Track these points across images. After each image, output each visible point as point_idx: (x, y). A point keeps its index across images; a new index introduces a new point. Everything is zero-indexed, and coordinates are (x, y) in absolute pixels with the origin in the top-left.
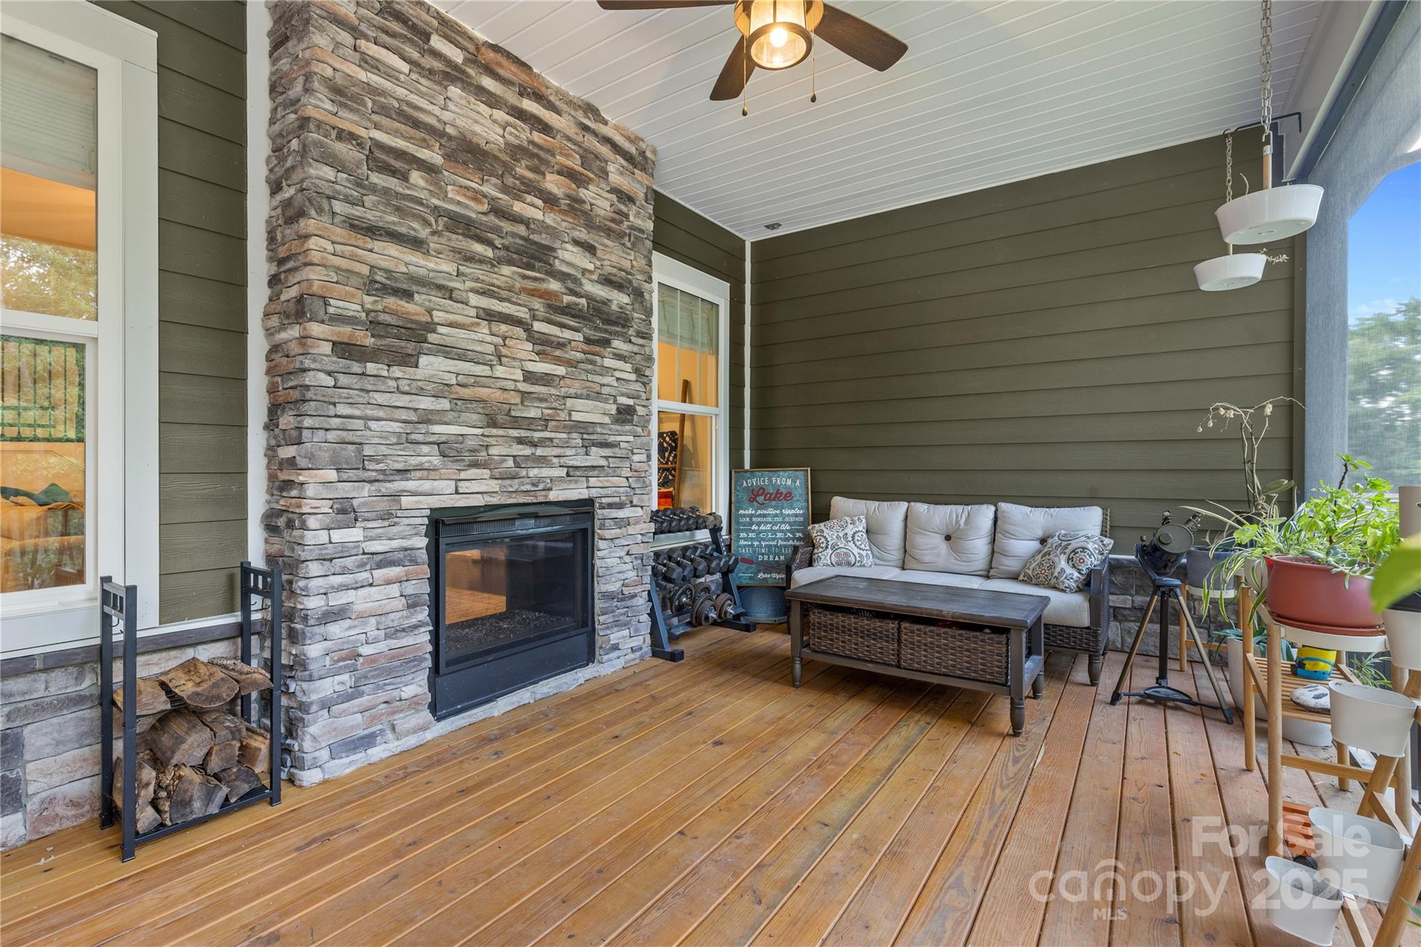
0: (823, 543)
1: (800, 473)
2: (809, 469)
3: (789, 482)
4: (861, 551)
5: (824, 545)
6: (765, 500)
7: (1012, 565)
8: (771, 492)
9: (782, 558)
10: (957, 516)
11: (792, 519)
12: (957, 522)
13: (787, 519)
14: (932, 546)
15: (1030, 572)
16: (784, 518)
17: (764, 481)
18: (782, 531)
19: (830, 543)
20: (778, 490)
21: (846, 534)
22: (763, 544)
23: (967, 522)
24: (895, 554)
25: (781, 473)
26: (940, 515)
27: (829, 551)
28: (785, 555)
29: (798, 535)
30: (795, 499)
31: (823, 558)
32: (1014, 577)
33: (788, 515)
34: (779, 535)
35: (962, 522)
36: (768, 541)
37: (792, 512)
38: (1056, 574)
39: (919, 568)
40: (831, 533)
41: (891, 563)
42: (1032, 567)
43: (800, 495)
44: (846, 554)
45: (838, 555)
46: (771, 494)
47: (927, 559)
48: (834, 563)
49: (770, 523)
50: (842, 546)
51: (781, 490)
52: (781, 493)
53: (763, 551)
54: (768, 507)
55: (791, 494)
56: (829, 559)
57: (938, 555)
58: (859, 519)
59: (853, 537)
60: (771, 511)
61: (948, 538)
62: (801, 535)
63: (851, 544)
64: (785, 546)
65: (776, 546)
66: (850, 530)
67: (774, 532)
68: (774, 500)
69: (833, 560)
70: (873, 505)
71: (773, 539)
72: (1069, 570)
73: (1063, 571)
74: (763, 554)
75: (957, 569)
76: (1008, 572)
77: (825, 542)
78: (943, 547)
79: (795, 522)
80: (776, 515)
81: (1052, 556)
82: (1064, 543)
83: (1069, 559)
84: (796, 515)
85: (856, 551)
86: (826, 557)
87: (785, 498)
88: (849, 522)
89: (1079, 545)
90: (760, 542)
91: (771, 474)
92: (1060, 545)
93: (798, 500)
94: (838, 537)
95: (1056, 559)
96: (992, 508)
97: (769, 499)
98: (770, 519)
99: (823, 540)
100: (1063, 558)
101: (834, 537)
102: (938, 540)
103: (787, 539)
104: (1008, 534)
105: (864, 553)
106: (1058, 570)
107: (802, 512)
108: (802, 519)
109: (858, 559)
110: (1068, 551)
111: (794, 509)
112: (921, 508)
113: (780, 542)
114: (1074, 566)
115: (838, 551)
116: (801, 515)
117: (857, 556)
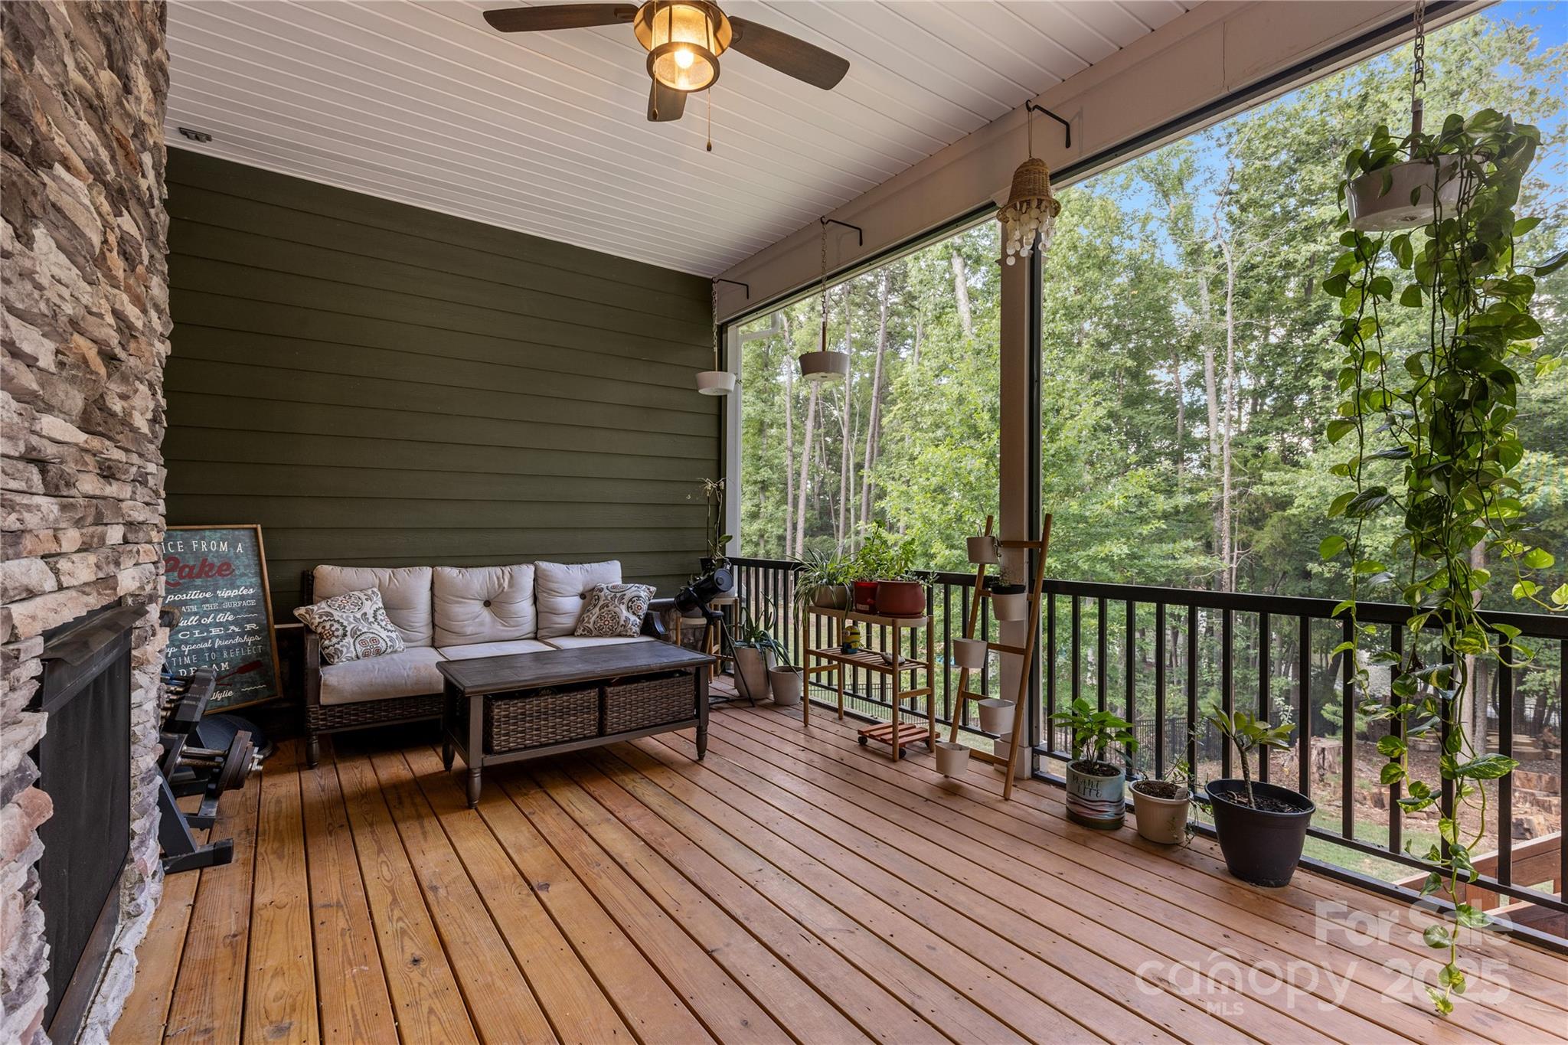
0: (337, 630)
1: (242, 532)
2: (259, 527)
3: (224, 547)
4: (389, 634)
5: (340, 632)
6: (180, 576)
7: (567, 622)
8: (192, 563)
9: (225, 666)
10: (498, 578)
11: (236, 604)
12: (500, 585)
13: (227, 605)
14: (470, 614)
15: (591, 626)
16: (221, 604)
17: (174, 546)
18: (220, 624)
19: (349, 629)
20: (205, 560)
21: (365, 614)
22: (186, 649)
23: (511, 585)
24: (423, 631)
25: (207, 533)
26: (480, 579)
27: (349, 640)
28: (230, 661)
29: (248, 627)
30: (237, 572)
31: (345, 650)
32: (571, 633)
33: (229, 598)
34: (214, 631)
35: (506, 585)
36: (196, 642)
37: (235, 592)
38: (622, 623)
39: (459, 642)
40: (345, 615)
41: (419, 643)
42: (592, 621)
43: (247, 566)
44: (373, 640)
45: (363, 643)
46: (192, 568)
47: (469, 630)
48: (360, 655)
49: (195, 614)
50: (365, 630)
51: (210, 560)
52: (212, 566)
53: (187, 661)
54: (188, 589)
55: (229, 565)
56: (352, 649)
57: (482, 624)
58: (373, 592)
59: (375, 617)
60: (194, 595)
61: (487, 604)
62: (254, 626)
63: (375, 626)
64: (228, 648)
65: (210, 650)
66: (369, 608)
67: (206, 628)
68: (199, 576)
69: (359, 650)
70: (385, 573)
71: (205, 640)
72: (633, 618)
73: (627, 619)
74: (187, 667)
75: (505, 635)
76: (563, 629)
77: (341, 629)
78: (486, 615)
79: (242, 608)
80: (206, 601)
81: (611, 607)
82: (618, 595)
83: (628, 608)
84: (242, 598)
85: (384, 634)
86: (348, 648)
87: (220, 572)
88: (364, 598)
89: (634, 594)
90: (179, 647)
91: (186, 535)
92: (615, 596)
93: (243, 575)
94: (355, 619)
95: (617, 609)
96: (532, 568)
97: (190, 576)
98: (194, 608)
99: (336, 626)
100: (623, 607)
101: (351, 620)
102: (477, 607)
103: (232, 636)
104: (552, 592)
105: (394, 635)
106: (623, 619)
107: (251, 591)
108: (253, 603)
109: (389, 644)
110: (625, 601)
111: (238, 588)
112: (451, 573)
113: (218, 643)
114: (634, 614)
115: (362, 638)
116: (252, 597)
117: (387, 640)
